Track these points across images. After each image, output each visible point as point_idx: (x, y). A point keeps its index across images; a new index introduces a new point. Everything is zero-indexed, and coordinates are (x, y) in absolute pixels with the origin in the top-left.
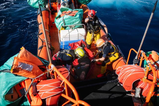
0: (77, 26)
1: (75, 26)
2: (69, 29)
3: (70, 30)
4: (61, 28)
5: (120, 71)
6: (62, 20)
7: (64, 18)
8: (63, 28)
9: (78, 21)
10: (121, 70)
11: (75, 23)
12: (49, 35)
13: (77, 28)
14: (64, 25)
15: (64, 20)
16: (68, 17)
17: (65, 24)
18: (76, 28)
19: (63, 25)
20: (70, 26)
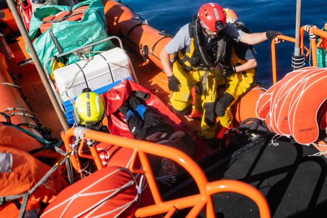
0: (99, 47)
1: (93, 46)
2: (78, 61)
3: (82, 63)
4: (53, 63)
5: (270, 102)
6: (49, 39)
7: (54, 32)
8: (58, 61)
9: (96, 30)
10: (271, 99)
11: (90, 40)
12: (21, 96)
13: (99, 53)
14: (60, 53)
15: (54, 39)
16: (65, 27)
17: (61, 50)
18: (97, 54)
19: (57, 54)
20: (77, 51)
